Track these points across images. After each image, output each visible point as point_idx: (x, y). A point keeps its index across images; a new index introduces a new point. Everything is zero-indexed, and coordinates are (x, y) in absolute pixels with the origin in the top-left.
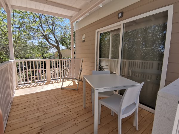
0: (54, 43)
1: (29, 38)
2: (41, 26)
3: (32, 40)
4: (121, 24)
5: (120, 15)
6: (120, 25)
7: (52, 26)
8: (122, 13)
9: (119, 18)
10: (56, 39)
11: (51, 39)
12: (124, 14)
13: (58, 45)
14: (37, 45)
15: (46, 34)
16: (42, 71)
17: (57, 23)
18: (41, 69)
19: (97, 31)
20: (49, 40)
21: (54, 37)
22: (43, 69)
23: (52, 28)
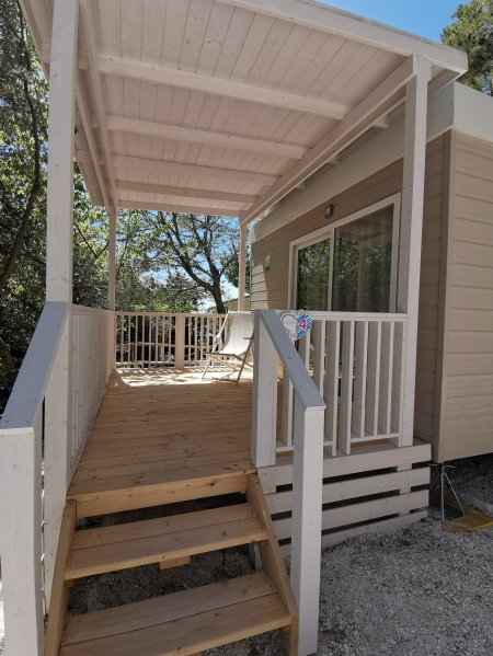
0: (207, 278)
1: (146, 265)
2: (177, 234)
3: (151, 272)
4: (328, 231)
5: (328, 210)
6: (329, 233)
7: (204, 230)
8: (332, 207)
9: (327, 217)
10: (213, 267)
11: (199, 268)
12: (335, 209)
13: (217, 284)
14: (165, 283)
15: (186, 254)
16: (166, 349)
17: (219, 222)
18: (164, 345)
19: (293, 243)
20: (194, 269)
21: (209, 260)
22: (170, 346)
23: (205, 234)
